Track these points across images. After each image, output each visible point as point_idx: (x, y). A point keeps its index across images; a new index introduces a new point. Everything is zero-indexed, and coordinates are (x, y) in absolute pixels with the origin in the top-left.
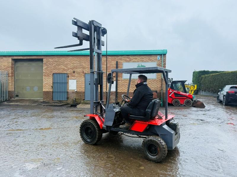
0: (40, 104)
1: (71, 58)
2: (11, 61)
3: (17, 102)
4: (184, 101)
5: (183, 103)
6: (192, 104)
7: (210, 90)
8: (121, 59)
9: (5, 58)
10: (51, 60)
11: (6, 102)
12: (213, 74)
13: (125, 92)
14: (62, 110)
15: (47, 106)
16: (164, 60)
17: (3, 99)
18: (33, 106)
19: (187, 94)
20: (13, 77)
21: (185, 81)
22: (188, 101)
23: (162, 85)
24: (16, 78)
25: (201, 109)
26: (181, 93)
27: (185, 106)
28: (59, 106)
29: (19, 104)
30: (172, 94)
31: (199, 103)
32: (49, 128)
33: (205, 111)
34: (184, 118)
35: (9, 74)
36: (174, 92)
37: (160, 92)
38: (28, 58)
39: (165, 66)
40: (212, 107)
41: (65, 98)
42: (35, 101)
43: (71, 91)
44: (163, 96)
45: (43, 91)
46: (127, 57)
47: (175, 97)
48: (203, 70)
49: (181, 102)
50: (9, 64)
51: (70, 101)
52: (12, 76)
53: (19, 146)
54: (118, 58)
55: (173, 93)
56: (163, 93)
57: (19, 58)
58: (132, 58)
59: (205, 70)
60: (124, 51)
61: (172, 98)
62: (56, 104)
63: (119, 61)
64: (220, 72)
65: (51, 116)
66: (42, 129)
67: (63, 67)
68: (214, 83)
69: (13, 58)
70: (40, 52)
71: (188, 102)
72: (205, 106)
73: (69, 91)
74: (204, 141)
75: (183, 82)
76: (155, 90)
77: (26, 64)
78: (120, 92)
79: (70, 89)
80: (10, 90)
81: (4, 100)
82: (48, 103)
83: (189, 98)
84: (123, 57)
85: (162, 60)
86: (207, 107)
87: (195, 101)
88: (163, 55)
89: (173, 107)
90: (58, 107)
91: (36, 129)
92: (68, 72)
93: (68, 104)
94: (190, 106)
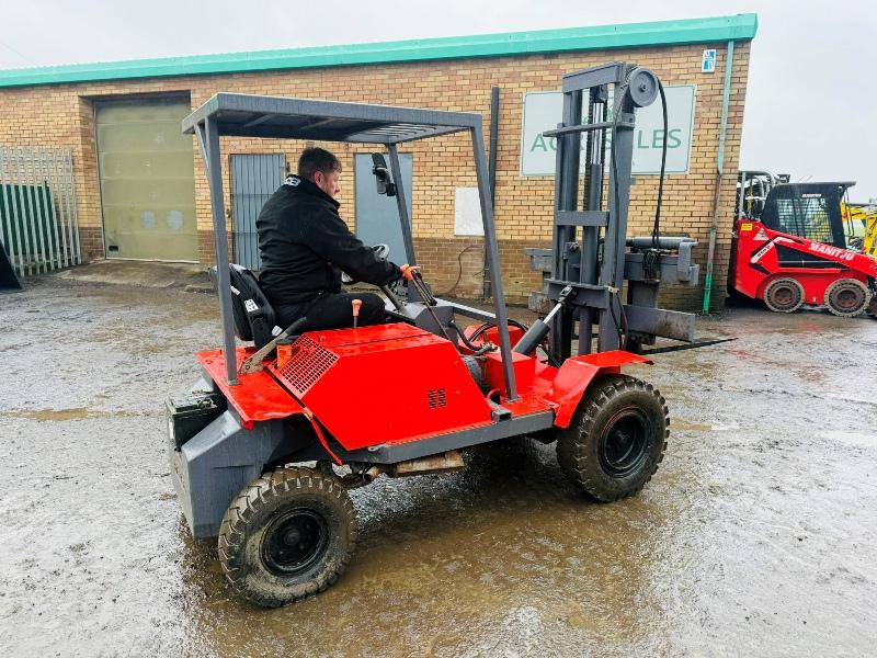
0: (182, 282)
2: (77, 106)
3: (105, 274)
4: (827, 294)
5: (821, 295)
6: (866, 305)
8: (513, 77)
9: (57, 96)
11: (69, 272)
13: (529, 238)
15: (201, 291)
16: (739, 75)
17: (63, 261)
19: (850, 254)
20: (94, 174)
21: (845, 186)
22: (848, 288)
23: (715, 206)
24: (104, 177)
26: (814, 247)
27: (826, 312)
30: (765, 250)
35: (76, 162)
36: (777, 240)
37: (704, 241)
38: (136, 89)
39: (740, 103)
42: (171, 269)
44: (715, 259)
45: (199, 228)
46: (547, 62)
47: (782, 265)
49: (809, 294)
50: (73, 118)
52: (88, 168)
54: (502, 70)
55: (771, 245)
56: (716, 245)
57: (104, 93)
60: (532, 33)
61: (763, 270)
63: (508, 86)
69: (85, 94)
70: (175, 60)
71: (846, 295)
75: (832, 194)
76: (678, 231)
77: (133, 116)
78: (507, 242)
80: (87, 226)
81: (66, 264)
83: (857, 275)
84: (524, 63)
85: (729, 74)
88: (731, 46)
92: (287, 147)
94: (858, 312)
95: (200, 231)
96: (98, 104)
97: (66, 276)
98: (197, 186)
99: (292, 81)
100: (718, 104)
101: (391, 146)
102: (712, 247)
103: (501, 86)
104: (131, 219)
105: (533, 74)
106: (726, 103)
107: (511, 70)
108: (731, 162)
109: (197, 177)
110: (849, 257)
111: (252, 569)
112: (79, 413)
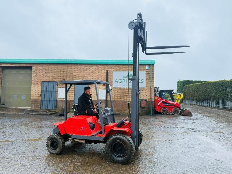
0: (28, 112)
1: (61, 66)
3: (3, 111)
4: (172, 111)
5: (171, 111)
6: (180, 112)
7: (194, 99)
10: (40, 68)
12: (197, 84)
14: (51, 119)
15: (35, 114)
16: (153, 70)
18: (21, 115)
19: (175, 103)
20: (0, 85)
21: (173, 90)
22: (176, 109)
23: (151, 94)
24: (3, 86)
25: (189, 118)
26: (169, 102)
27: (173, 114)
28: (48, 115)
29: (5, 113)
31: (186, 112)
32: (40, 139)
33: (193, 119)
34: (174, 126)
36: (162, 100)
37: (149, 101)
38: (17, 65)
40: (199, 116)
41: (54, 107)
42: (22, 110)
43: (60, 99)
44: (152, 104)
45: (31, 99)
46: (117, 66)
48: (187, 80)
49: (169, 111)
51: (58, 110)
53: (9, 159)
54: (108, 67)
55: (161, 101)
56: (152, 101)
57: (7, 66)
58: (121, 67)
59: (189, 80)
60: (115, 60)
62: (44, 113)
64: (203, 82)
65: (40, 126)
66: (31, 140)
67: (52, 75)
68: (198, 92)
70: (29, 59)
71: (176, 111)
72: (192, 115)
73: (58, 99)
74: (199, 150)
75: (170, 91)
76: (145, 98)
77: (14, 72)
79: (59, 97)
82: (36, 111)
83: (177, 107)
84: (113, 66)
85: (151, 70)
86: (194, 115)
87: (182, 110)
88: (151, 65)
89: (161, 115)
90: (46, 116)
91: (26, 140)
92: (57, 80)
93: (57, 113)
94: (178, 114)
95: (31, 100)
96: (4, 68)
98: (32, 89)
99: (60, 66)
100: (150, 75)
102: (151, 102)
103: (108, 70)
104: (10, 97)
105: (114, 68)
106: (151, 75)
107: (110, 67)
108: (153, 86)
109: (32, 87)
110: (175, 104)
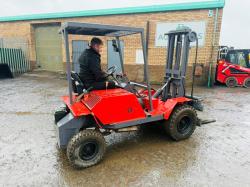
2: (30, 27)
13: (157, 65)
16: (219, 17)
20: (34, 46)
23: (212, 56)
24: (37, 47)
26: (241, 68)
30: (226, 69)
37: (208, 66)
42: (55, 73)
45: (63, 61)
46: (163, 14)
47: (231, 73)
49: (239, 82)
52: (32, 44)
54: (150, 16)
55: (228, 67)
61: (226, 75)
63: (152, 21)
69: (32, 23)
76: (201, 63)
78: (151, 66)
80: (32, 60)
84: (157, 14)
88: (217, 9)
96: (35, 26)
97: (26, 74)
100: (213, 26)
101: (118, 37)
102: (210, 68)
104: (44, 59)
105: (159, 17)
106: (216, 26)
107: (153, 16)
108: (217, 43)
111: (76, 158)
112: (29, 113)
